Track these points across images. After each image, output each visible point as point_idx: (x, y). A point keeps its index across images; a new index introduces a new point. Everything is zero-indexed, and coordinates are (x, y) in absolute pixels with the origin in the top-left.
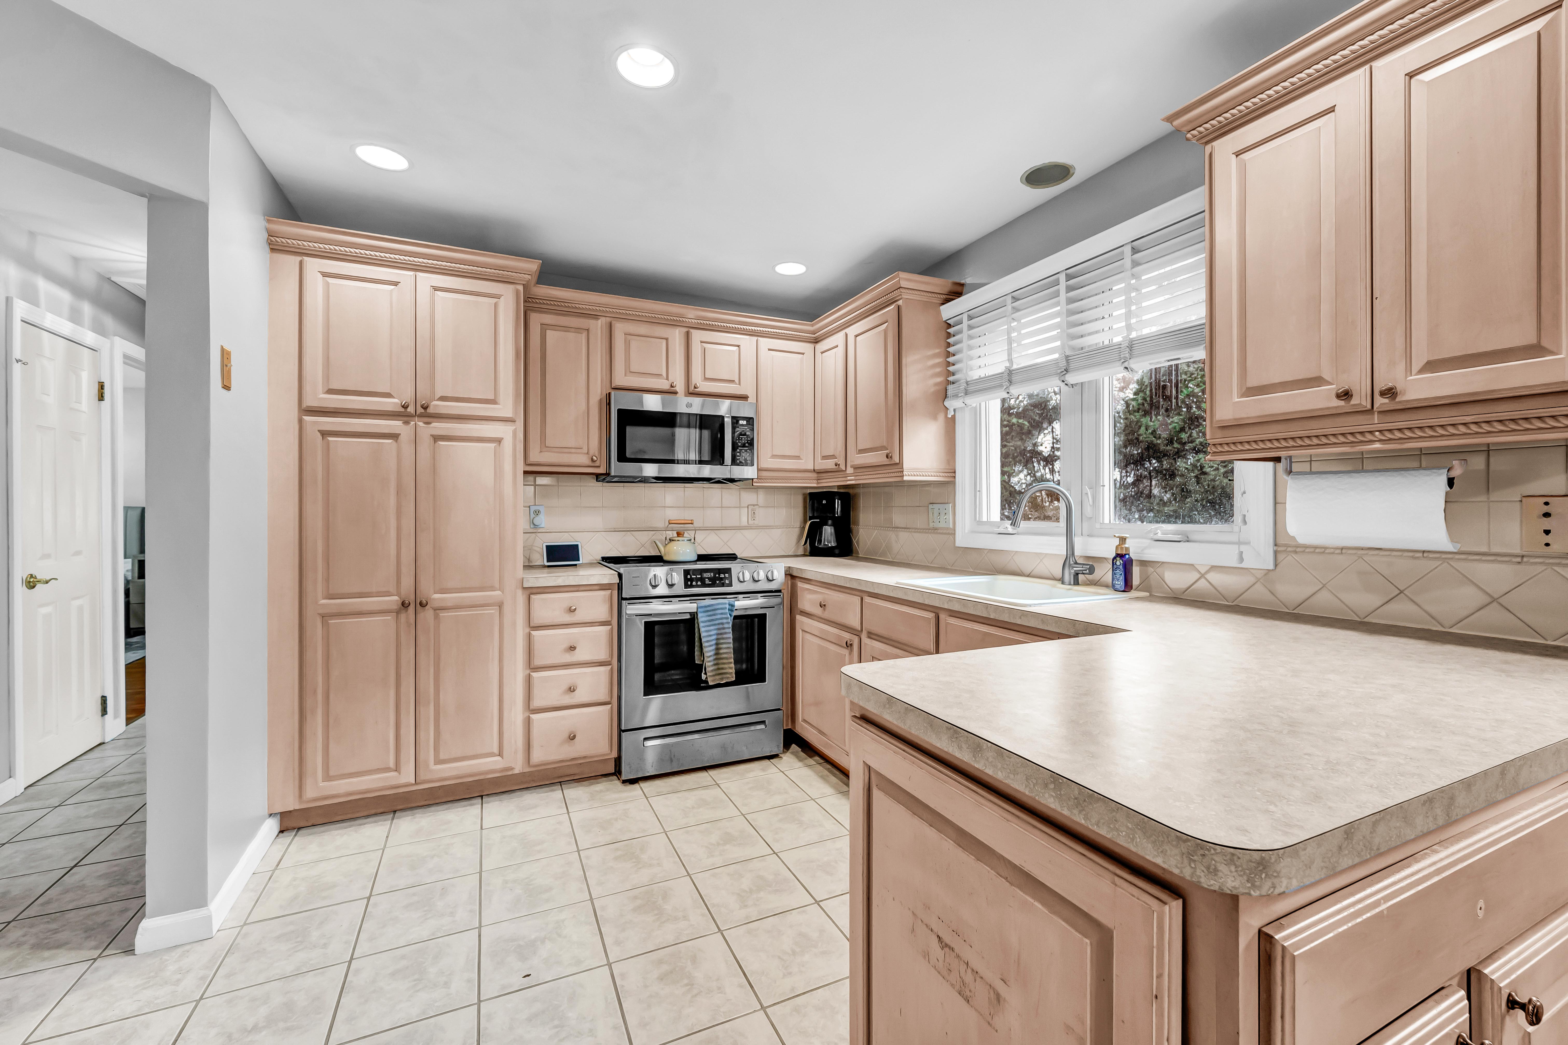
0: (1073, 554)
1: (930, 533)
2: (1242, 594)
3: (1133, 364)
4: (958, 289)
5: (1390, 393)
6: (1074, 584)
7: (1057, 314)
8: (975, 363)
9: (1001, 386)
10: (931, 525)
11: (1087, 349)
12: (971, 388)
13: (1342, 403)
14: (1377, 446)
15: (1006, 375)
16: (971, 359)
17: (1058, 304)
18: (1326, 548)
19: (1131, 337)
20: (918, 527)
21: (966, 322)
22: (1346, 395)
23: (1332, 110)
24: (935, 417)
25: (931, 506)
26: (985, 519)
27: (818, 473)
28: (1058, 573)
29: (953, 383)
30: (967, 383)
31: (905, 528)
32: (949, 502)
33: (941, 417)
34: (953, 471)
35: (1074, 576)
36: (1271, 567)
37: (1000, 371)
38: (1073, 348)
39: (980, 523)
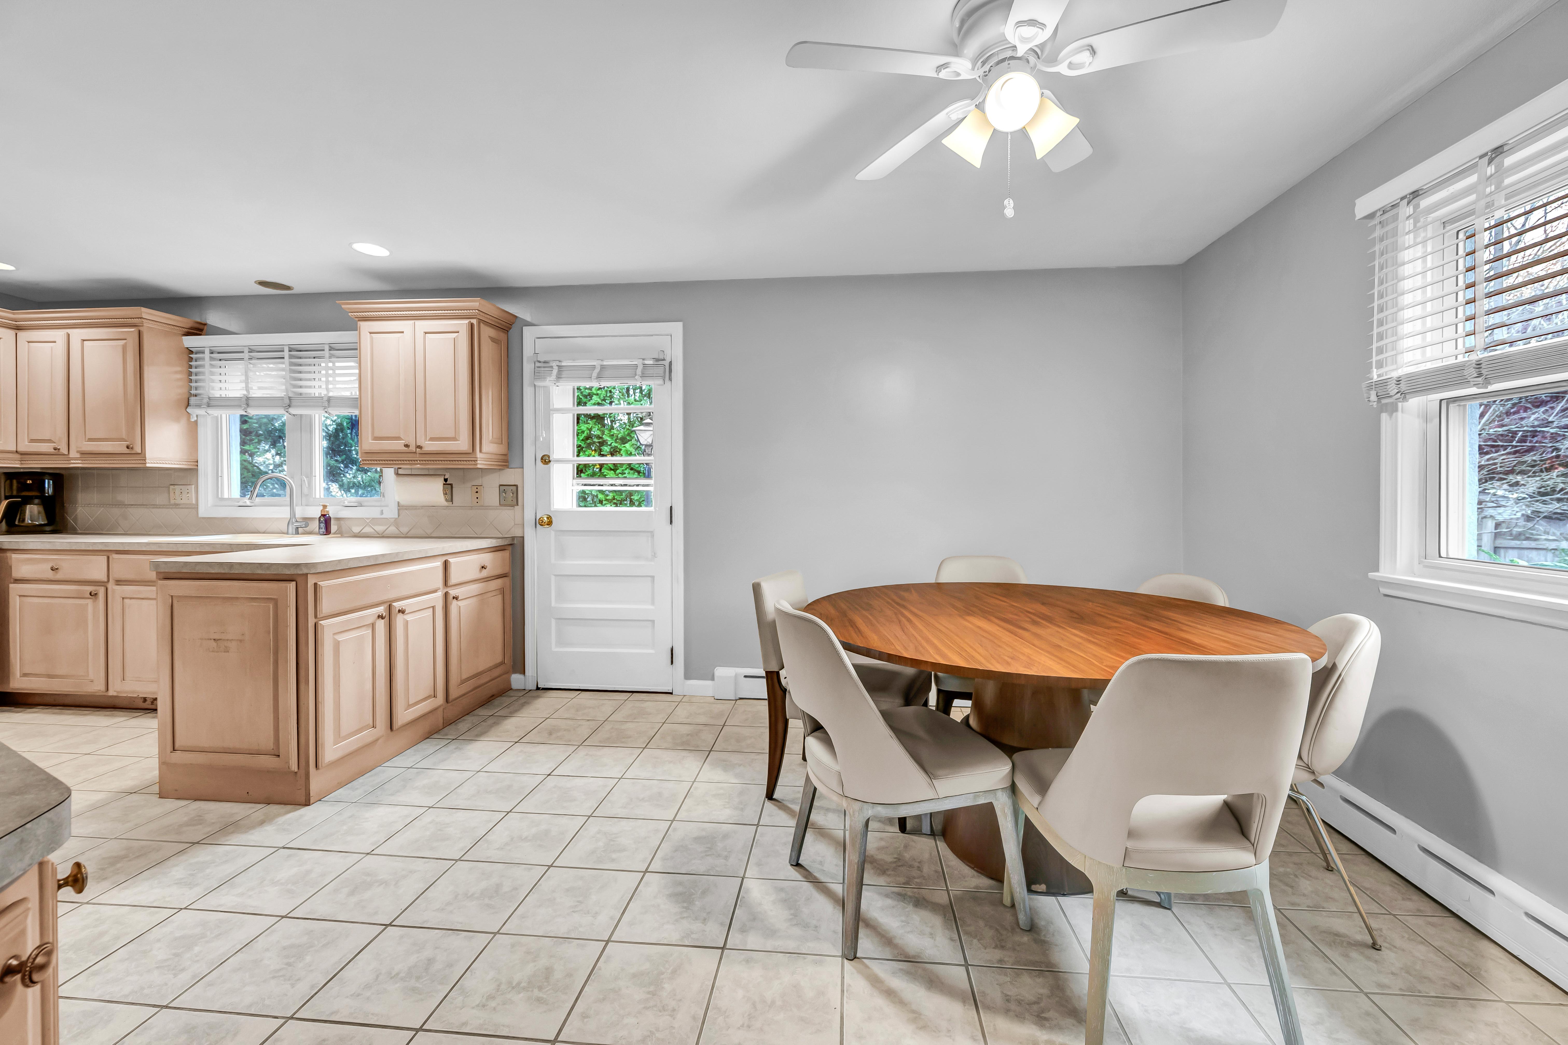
0: (295, 515)
1: (172, 508)
2: (385, 530)
3: (330, 410)
4: (201, 327)
5: (420, 447)
6: (296, 534)
7: (283, 370)
8: (217, 385)
9: (240, 406)
10: (172, 502)
11: (304, 396)
12: (212, 403)
13: (406, 449)
14: (418, 466)
15: (244, 400)
16: (213, 381)
17: (283, 363)
18: (417, 507)
19: (330, 395)
20: (158, 503)
21: (207, 355)
22: (407, 446)
23: (403, 332)
24: (177, 420)
25: (172, 487)
26: (226, 496)
27: (21, 454)
28: (285, 529)
29: (196, 396)
30: (209, 398)
31: (142, 505)
32: (191, 484)
33: (184, 421)
34: (196, 461)
35: (296, 529)
36: (397, 517)
37: (238, 396)
38: (295, 393)
39: (223, 499)
